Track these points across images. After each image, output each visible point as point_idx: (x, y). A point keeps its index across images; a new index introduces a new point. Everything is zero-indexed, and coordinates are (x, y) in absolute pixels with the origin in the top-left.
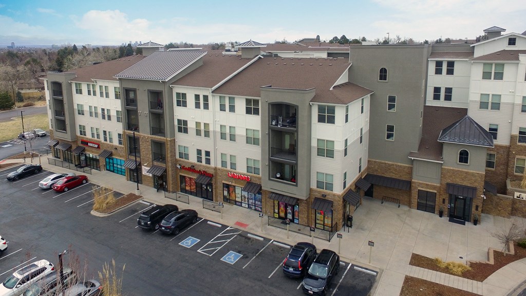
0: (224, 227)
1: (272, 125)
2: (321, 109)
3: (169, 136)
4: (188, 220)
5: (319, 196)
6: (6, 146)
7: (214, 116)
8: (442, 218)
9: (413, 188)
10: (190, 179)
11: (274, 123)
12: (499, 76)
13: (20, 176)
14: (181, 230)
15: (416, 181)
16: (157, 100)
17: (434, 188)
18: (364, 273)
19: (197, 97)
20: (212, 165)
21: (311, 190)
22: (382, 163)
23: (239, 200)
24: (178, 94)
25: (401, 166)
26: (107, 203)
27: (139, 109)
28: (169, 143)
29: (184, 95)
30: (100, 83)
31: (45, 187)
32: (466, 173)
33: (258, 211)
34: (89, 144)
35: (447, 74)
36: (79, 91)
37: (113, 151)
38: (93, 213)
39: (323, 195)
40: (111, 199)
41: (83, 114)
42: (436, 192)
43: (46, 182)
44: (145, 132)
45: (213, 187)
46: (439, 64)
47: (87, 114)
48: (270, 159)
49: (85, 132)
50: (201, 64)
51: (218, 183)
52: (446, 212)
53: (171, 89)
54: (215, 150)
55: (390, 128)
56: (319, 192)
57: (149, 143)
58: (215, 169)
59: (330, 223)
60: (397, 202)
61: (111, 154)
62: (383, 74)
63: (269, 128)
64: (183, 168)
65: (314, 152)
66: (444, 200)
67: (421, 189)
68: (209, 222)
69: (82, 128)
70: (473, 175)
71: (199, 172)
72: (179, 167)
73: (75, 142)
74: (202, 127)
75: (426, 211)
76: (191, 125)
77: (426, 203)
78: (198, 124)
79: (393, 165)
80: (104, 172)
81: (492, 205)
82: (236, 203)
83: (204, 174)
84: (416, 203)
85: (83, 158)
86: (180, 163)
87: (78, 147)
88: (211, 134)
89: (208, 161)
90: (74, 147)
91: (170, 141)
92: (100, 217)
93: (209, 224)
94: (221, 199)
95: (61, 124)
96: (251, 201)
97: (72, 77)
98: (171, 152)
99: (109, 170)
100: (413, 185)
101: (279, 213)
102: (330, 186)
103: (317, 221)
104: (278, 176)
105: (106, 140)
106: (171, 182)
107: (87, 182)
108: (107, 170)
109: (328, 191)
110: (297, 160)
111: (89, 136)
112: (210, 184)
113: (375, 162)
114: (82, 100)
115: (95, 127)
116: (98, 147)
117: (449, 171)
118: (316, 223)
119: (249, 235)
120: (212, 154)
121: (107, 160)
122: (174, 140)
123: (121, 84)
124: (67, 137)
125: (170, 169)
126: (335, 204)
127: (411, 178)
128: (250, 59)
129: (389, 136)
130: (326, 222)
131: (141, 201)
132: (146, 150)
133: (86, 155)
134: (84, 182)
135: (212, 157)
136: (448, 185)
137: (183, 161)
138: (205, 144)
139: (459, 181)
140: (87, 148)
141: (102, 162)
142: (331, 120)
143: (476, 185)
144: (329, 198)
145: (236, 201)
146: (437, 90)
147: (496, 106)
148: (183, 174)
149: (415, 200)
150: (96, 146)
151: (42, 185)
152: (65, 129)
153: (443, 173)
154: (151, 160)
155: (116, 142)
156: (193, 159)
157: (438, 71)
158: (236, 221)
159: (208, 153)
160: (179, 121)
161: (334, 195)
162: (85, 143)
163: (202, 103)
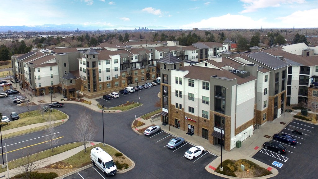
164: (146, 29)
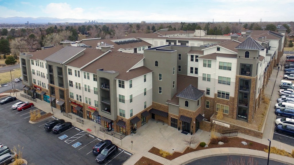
0: (82, 130)
1: (101, 87)
2: (120, 82)
3: (65, 88)
4: (67, 127)
5: (120, 119)
6: (6, 85)
7: (82, 81)
8: (179, 131)
9: (169, 116)
10: (75, 107)
11: (102, 86)
12: (209, 66)
13: (6, 102)
14: (62, 132)
15: (170, 113)
16: (60, 71)
17: (177, 117)
18: (127, 154)
19: (76, 71)
20: (82, 102)
21: (118, 116)
22: (158, 104)
23: (93, 118)
24: (69, 69)
25: (164, 106)
26: (37, 117)
27: (54, 74)
28: (65, 91)
29: (71, 70)
30: (40, 61)
31: (14, 108)
32: (188, 111)
33: (100, 124)
34: (37, 88)
35: (196, 61)
36: (33, 64)
37: (46, 92)
38: (30, 122)
39: (122, 119)
40: (39, 115)
41: (35, 74)
42: (177, 119)
43: (15, 106)
44: (56, 85)
45: (83, 112)
46: (192, 56)
47: (36, 74)
48: (101, 102)
49: (35, 82)
50: (83, 54)
51: (85, 111)
52: (181, 128)
53: (66, 67)
54: (83, 95)
55: (160, 88)
56: (121, 118)
57: (58, 90)
58: (84, 104)
59: (125, 131)
60: (163, 122)
61: (45, 93)
62: (157, 64)
63: (100, 88)
64: (71, 102)
65: (118, 100)
66: (180, 123)
67: (172, 117)
68: (76, 128)
69: (34, 80)
70: (190, 112)
71: (77, 105)
72: (70, 101)
73: (32, 86)
74: (78, 85)
75: (174, 127)
76: (74, 84)
77: (174, 123)
78: (76, 83)
79: (162, 105)
80: (43, 101)
81: (203, 125)
82: (91, 119)
83: (79, 105)
84: (170, 123)
85: (35, 94)
86: (71, 100)
87: (33, 89)
88: (81, 88)
89: (81, 100)
90: (31, 89)
91: (66, 90)
92: (32, 124)
93: (76, 129)
94: (86, 117)
95: (26, 78)
96: (97, 119)
97: (30, 57)
98: (66, 95)
99: (45, 101)
100: (169, 115)
101: (106, 126)
102: (124, 115)
103: (121, 130)
104: (106, 109)
105: (43, 87)
106: (67, 108)
107: (33, 106)
108: (44, 100)
109: (124, 117)
110: (110, 103)
111: (37, 84)
112: (81, 110)
113: (155, 103)
114: (34, 67)
115: (39, 80)
116: (41, 90)
117: (182, 110)
118: (120, 131)
119: (90, 135)
120: (82, 97)
121: (44, 96)
122: (68, 89)
123: (47, 63)
124: (28, 84)
125: (66, 102)
126: (126, 123)
127: (168, 111)
128: (104, 52)
129: (160, 92)
130: (124, 131)
131: (52, 117)
132: (57, 93)
133: (36, 93)
134: (32, 106)
135: (82, 98)
136: (181, 116)
137: (72, 99)
138: (79, 92)
139: (185, 115)
140: (36, 90)
141: (42, 97)
142: (123, 87)
143: (192, 117)
144: (124, 120)
145: (92, 119)
146: (192, 68)
147: (209, 80)
148: (72, 105)
149: (170, 122)
150: (40, 89)
151: (13, 107)
152: (27, 81)
153: (180, 111)
154: (59, 98)
155: (47, 88)
156: (75, 99)
157: (192, 60)
158: (87, 128)
159: (80, 97)
160: (70, 81)
161: (126, 119)
162: (36, 87)
163: (78, 75)
164: (96, 22)
